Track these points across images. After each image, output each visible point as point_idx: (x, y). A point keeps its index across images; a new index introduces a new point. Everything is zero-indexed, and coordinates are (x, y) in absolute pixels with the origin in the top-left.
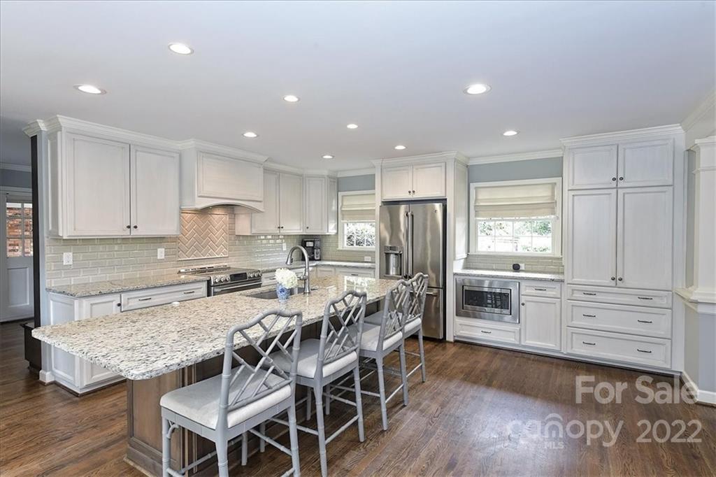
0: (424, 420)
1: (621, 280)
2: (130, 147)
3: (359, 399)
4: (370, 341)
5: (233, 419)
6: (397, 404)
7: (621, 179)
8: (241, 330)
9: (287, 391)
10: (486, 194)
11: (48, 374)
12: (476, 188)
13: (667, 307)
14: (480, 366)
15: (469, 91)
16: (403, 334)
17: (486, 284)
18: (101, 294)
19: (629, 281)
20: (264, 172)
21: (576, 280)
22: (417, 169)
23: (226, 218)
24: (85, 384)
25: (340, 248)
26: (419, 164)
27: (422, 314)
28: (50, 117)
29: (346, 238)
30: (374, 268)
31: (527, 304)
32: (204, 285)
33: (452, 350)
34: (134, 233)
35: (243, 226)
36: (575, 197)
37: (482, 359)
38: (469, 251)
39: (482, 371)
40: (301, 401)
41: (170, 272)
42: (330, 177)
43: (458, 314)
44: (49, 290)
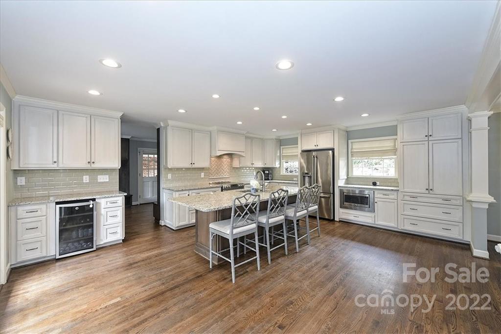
0: (316, 250)
1: (431, 190)
2: (192, 131)
3: (285, 237)
4: (290, 212)
5: (235, 231)
6: (304, 243)
7: (431, 136)
8: (238, 199)
9: (254, 226)
10: (357, 145)
11: (163, 222)
12: (352, 143)
13: (459, 205)
14: (351, 232)
15: (335, 100)
16: (307, 211)
17: (357, 192)
18: (182, 190)
19: (436, 191)
20: (246, 139)
21: (406, 190)
22: (319, 134)
23: (229, 160)
24: (177, 226)
25: (281, 174)
26: (319, 132)
27: (318, 204)
28: (165, 120)
29: (284, 169)
30: (298, 184)
31: (379, 202)
32: (220, 189)
33: (337, 224)
34: (194, 166)
35: (236, 163)
36: (405, 146)
37: (352, 230)
38: (348, 175)
39: (351, 234)
40: (261, 237)
41: (206, 184)
42: (276, 139)
43: (341, 207)
44: (163, 189)
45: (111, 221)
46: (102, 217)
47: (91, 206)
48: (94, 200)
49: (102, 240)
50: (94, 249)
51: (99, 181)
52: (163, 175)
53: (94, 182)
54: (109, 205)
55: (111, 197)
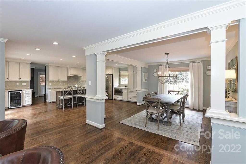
1: (134, 88)
2: (59, 67)
5: (64, 97)
7: (134, 71)
8: (65, 89)
11: (47, 101)
12: (121, 72)
20: (83, 70)
21: (129, 88)
22: (109, 69)
24: (53, 101)
31: (123, 92)
38: (119, 84)
43: (114, 95)
44: (48, 88)
45: (27, 98)
46: (24, 97)
47: (20, 93)
48: (21, 91)
49: (24, 104)
50: (21, 106)
51: (22, 85)
52: (47, 83)
53: (20, 85)
54: (26, 93)
55: (27, 90)
